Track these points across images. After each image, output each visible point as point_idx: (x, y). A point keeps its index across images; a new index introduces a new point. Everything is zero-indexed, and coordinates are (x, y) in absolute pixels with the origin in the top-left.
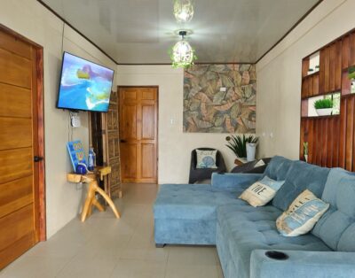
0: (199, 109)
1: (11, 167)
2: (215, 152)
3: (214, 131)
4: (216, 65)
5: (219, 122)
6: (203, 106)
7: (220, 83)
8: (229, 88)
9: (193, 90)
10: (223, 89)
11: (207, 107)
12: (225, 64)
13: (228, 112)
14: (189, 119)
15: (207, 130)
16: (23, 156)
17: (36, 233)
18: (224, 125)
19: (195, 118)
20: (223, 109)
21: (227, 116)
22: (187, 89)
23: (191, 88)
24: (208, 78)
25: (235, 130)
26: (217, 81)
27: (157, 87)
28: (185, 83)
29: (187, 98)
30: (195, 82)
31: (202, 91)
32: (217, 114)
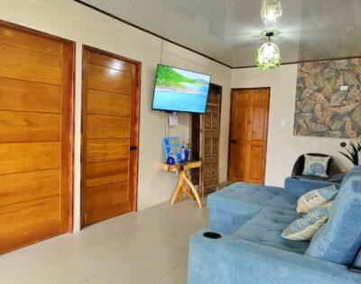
0: (313, 111)
1: (109, 152)
2: (327, 159)
3: (329, 135)
4: (336, 61)
5: (337, 125)
6: (318, 107)
7: (340, 80)
8: (352, 86)
9: (306, 90)
10: (344, 88)
11: (323, 109)
12: (348, 58)
13: (350, 114)
14: (301, 121)
15: (321, 134)
16: (121, 144)
17: (129, 204)
18: (343, 129)
19: (307, 120)
20: (342, 110)
21: (347, 119)
22: (300, 90)
23: (305, 87)
24: (326, 76)
25: (358, 136)
26: (337, 78)
27: (269, 88)
28: (298, 83)
29: (299, 99)
30: (309, 81)
31: (319, 90)
32: (335, 117)
